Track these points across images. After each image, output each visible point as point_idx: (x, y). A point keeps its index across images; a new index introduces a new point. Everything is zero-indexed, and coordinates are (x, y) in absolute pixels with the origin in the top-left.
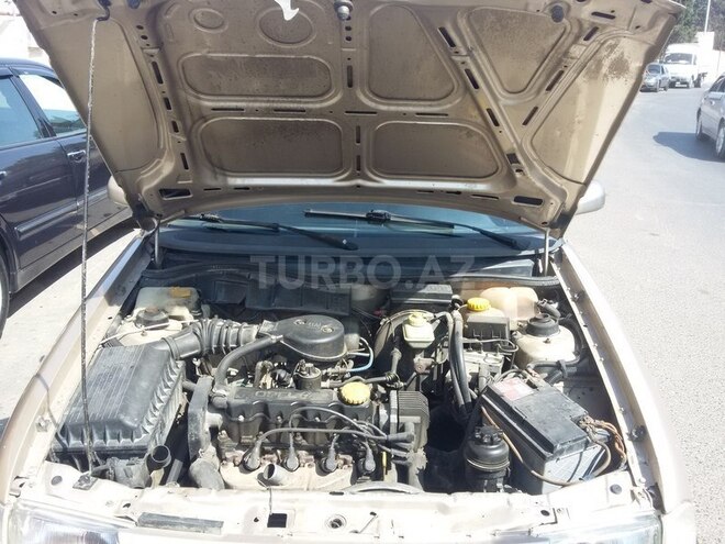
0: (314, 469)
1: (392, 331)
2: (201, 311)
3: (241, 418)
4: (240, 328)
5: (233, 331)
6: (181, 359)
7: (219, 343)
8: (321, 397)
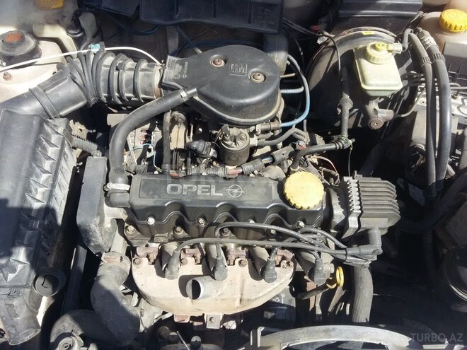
0: (246, 269)
1: (337, 58)
2: (82, 30)
3: (151, 221)
4: (135, 70)
5: (126, 75)
6: (62, 117)
7: (109, 91)
8: (255, 195)
